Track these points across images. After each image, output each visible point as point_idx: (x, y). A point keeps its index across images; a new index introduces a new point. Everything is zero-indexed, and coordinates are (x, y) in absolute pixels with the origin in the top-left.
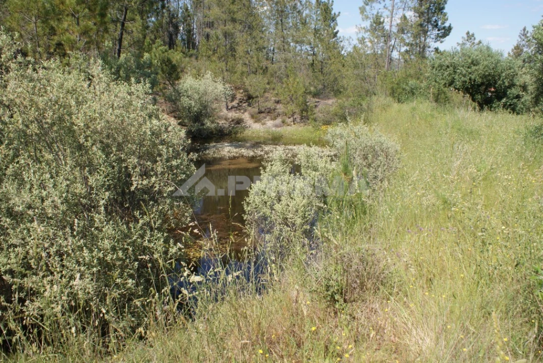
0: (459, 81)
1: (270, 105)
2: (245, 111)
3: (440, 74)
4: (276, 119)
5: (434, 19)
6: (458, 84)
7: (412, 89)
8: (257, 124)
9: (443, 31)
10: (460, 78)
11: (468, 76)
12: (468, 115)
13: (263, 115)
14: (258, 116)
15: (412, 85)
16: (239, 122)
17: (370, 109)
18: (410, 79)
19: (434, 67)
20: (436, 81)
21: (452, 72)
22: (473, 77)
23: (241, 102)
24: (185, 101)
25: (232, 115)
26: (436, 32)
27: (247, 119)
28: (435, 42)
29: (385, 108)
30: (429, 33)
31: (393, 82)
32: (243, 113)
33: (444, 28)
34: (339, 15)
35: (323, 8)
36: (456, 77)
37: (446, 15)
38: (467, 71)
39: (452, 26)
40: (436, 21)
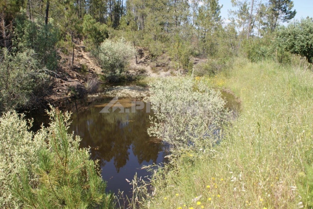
0: (298, 46)
1: (165, 61)
2: (148, 65)
3: (282, 40)
4: (167, 71)
5: (283, 6)
6: (297, 48)
7: (263, 53)
8: (154, 74)
9: (290, 14)
10: (299, 43)
11: (306, 41)
12: (304, 72)
13: (159, 68)
14: (156, 68)
15: (263, 50)
16: (143, 72)
17: (231, 66)
18: (262, 45)
19: (278, 35)
20: (279, 46)
21: (292, 39)
22: (310, 43)
23: (147, 59)
24: (102, 56)
25: (140, 67)
26: (284, 15)
27: (149, 70)
28: (283, 22)
29: (242, 65)
30: (279, 16)
31: (250, 48)
32: (147, 66)
33: (290, 12)
34: (222, 7)
35: (212, 2)
36: (296, 42)
37: (292, 3)
38: (305, 38)
39: (296, 11)
40: (285, 8)
